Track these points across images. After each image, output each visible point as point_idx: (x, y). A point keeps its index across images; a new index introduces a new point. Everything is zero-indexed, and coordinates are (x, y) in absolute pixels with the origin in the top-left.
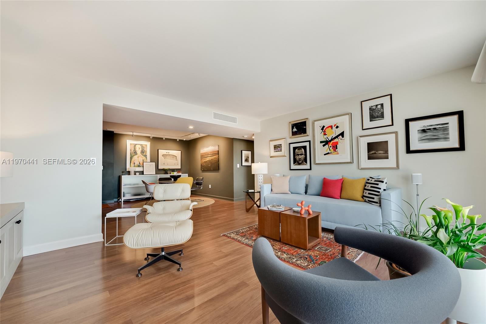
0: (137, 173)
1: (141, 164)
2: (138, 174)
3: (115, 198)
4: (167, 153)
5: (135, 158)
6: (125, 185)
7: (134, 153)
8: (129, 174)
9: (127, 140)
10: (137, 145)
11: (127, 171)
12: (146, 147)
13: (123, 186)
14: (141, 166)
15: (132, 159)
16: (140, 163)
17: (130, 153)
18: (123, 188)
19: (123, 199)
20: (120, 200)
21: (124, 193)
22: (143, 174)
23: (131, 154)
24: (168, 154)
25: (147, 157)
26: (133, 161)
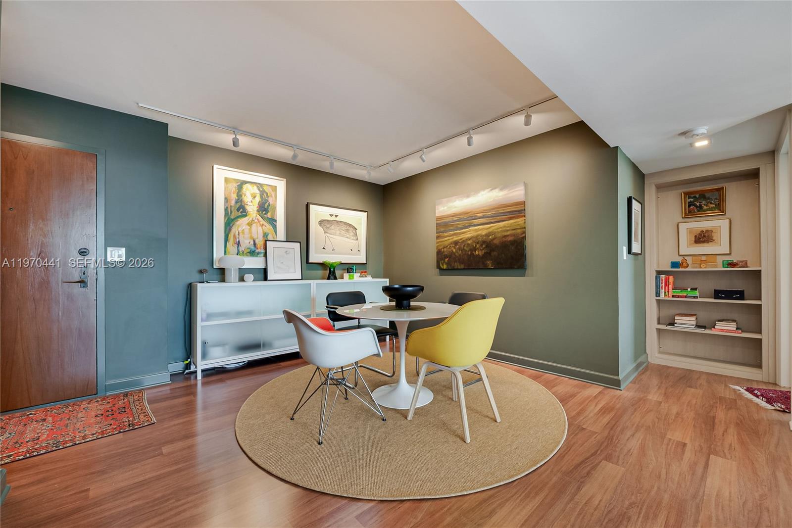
0: (246, 275)
1: (258, 246)
2: (249, 277)
3: (176, 360)
4: (331, 215)
5: (242, 224)
6: (209, 316)
7: (238, 210)
8: (223, 280)
9: (215, 167)
10: (247, 185)
11: (214, 267)
12: (273, 194)
13: (202, 320)
14: (258, 253)
15: (230, 230)
16: (255, 244)
17: (226, 209)
18: (202, 327)
19: (201, 365)
20: (193, 368)
21: (204, 343)
22: (265, 279)
23: (226, 214)
24: (333, 218)
25: (276, 226)
26: (234, 236)
